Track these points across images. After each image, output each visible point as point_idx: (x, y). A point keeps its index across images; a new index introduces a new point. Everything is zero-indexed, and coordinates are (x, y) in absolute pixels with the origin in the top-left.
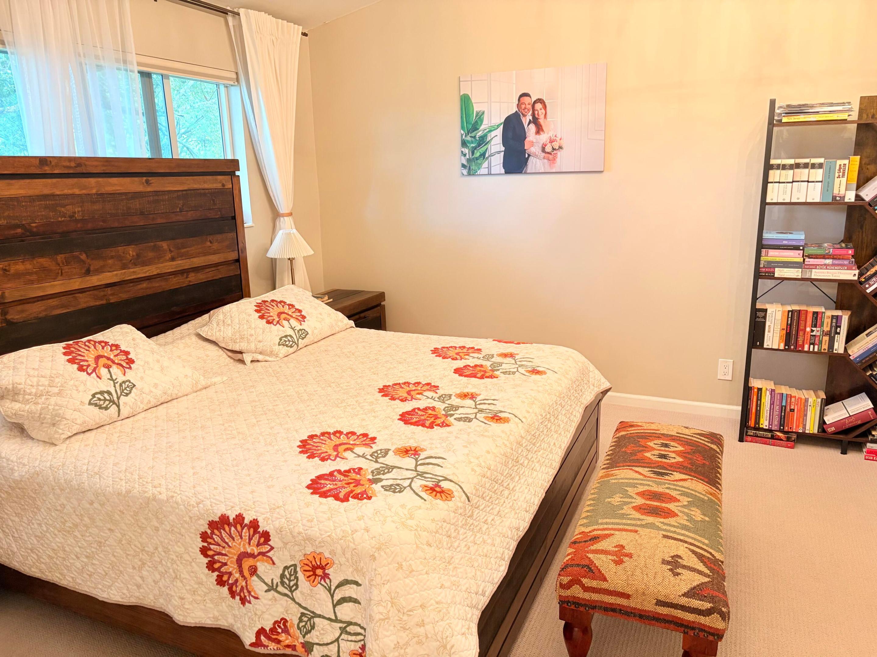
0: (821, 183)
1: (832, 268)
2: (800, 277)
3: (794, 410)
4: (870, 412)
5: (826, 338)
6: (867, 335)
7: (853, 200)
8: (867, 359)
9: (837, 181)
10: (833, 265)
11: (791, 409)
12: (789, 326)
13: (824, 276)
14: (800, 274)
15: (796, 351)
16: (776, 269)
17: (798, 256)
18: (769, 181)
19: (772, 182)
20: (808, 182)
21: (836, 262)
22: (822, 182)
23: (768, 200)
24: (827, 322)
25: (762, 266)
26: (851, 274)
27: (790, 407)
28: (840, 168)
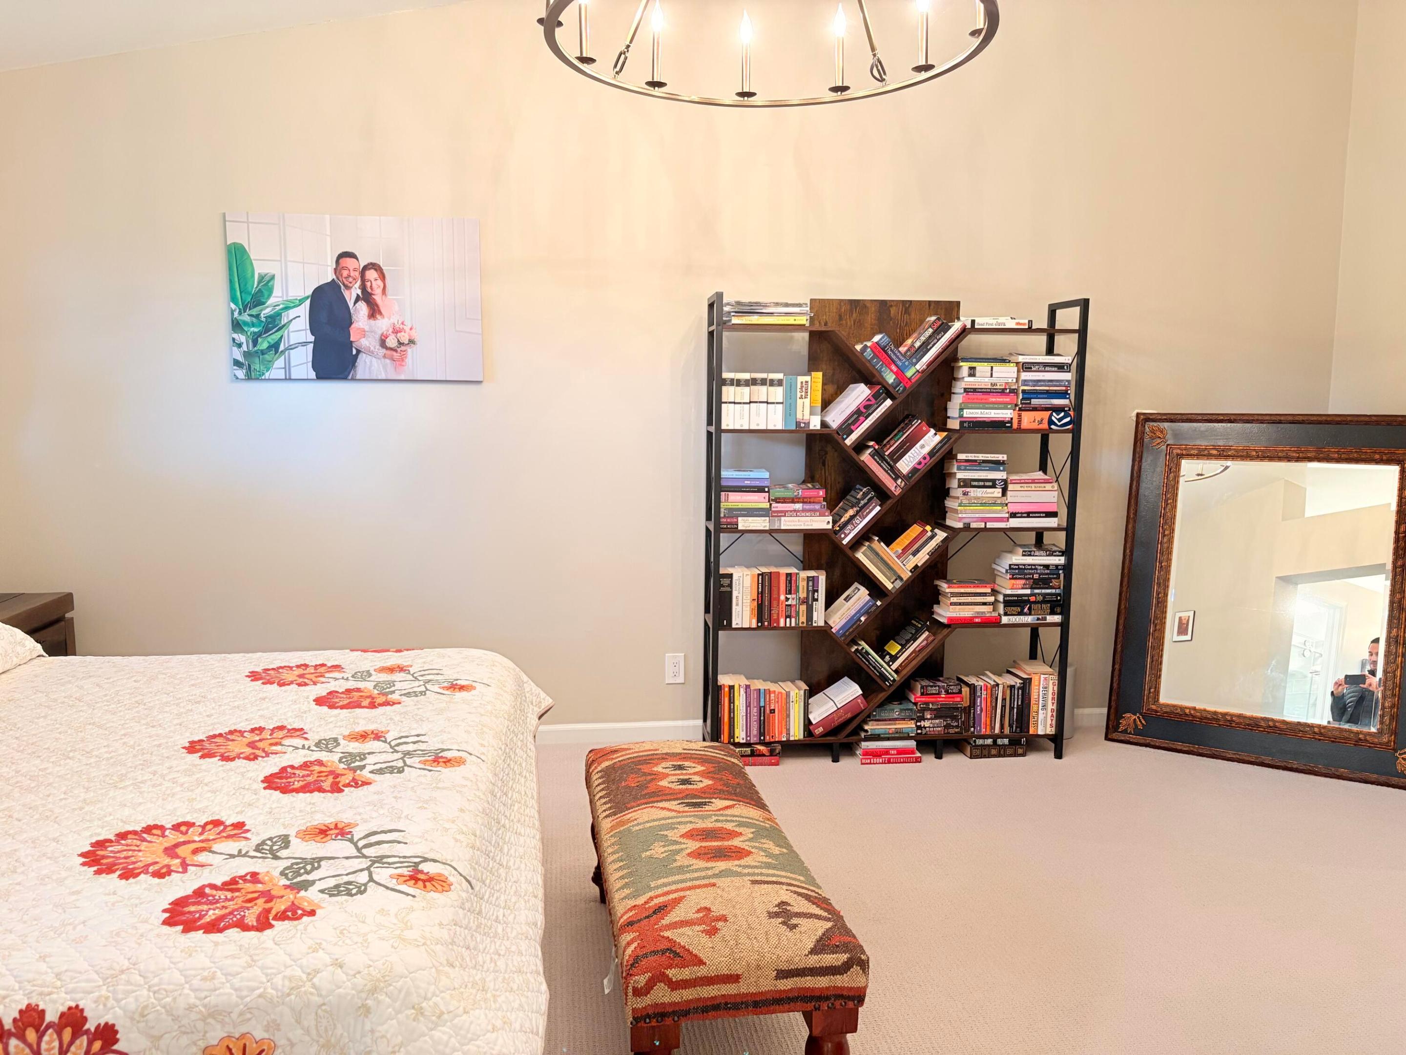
0: (781, 405)
1: (803, 514)
2: (767, 528)
3: (774, 710)
4: (859, 701)
5: (803, 608)
6: (847, 599)
7: (818, 427)
8: (851, 630)
9: (799, 402)
10: (804, 510)
11: (771, 710)
12: (761, 594)
13: (794, 525)
14: (768, 525)
15: (770, 628)
16: (740, 519)
17: (762, 499)
18: (723, 400)
19: (726, 403)
20: (767, 403)
21: (807, 507)
22: (782, 403)
23: (724, 427)
24: (802, 585)
25: (722, 515)
26: (824, 521)
27: (770, 707)
28: (802, 387)
